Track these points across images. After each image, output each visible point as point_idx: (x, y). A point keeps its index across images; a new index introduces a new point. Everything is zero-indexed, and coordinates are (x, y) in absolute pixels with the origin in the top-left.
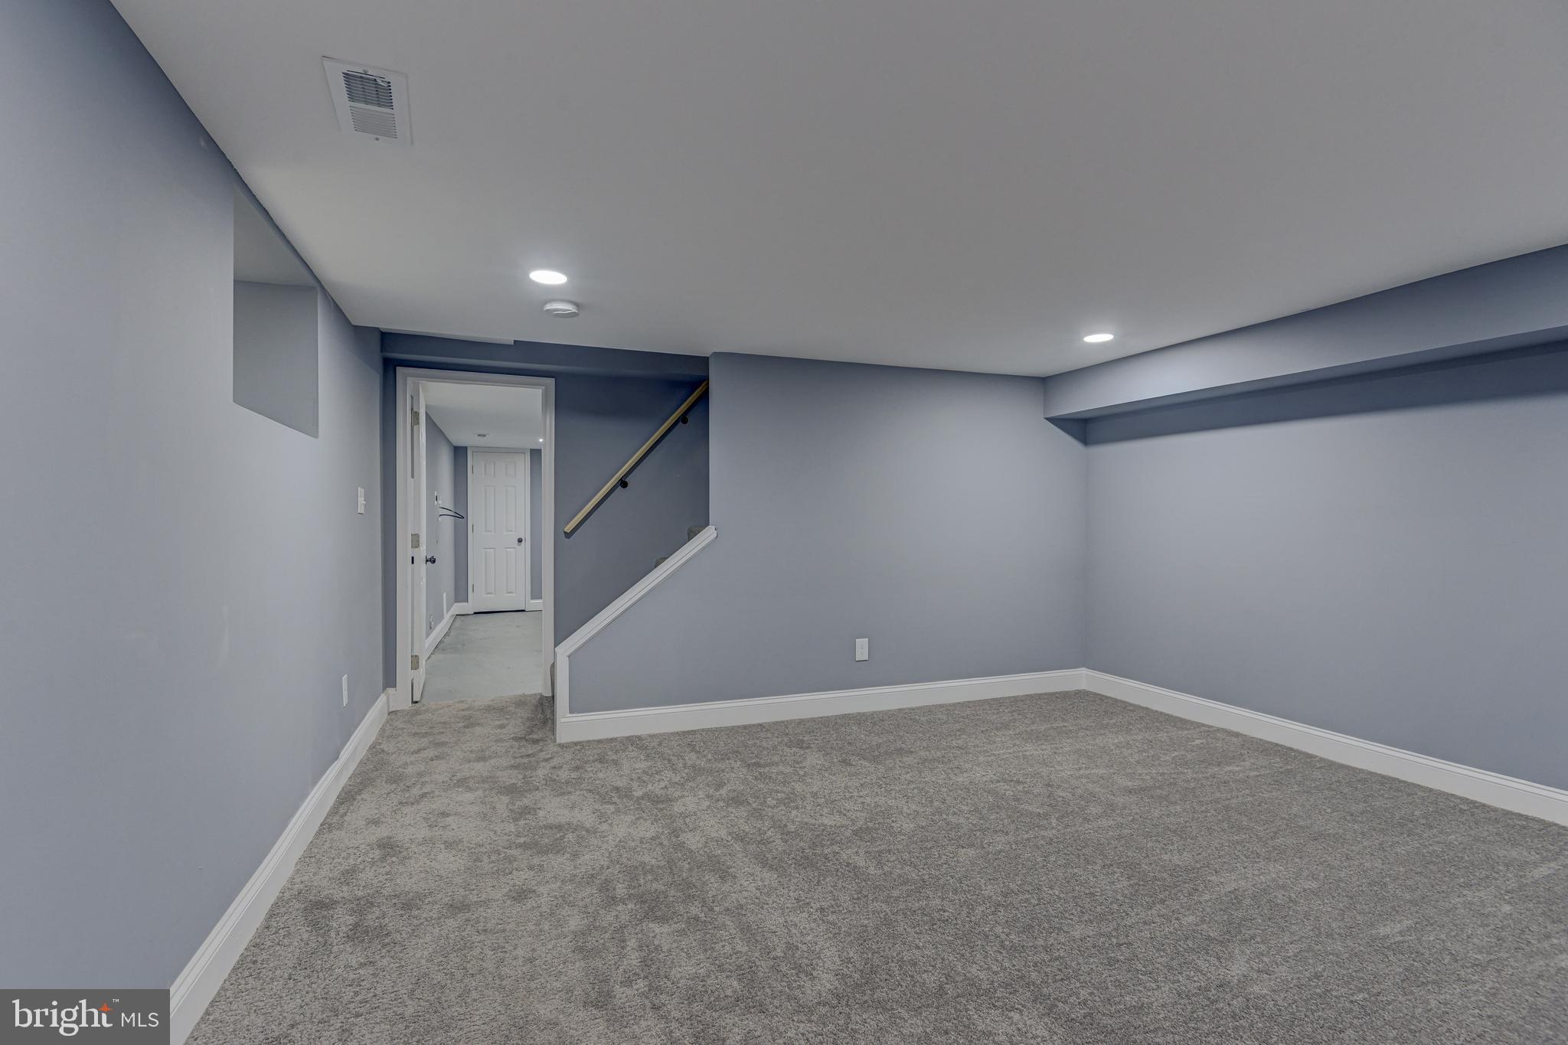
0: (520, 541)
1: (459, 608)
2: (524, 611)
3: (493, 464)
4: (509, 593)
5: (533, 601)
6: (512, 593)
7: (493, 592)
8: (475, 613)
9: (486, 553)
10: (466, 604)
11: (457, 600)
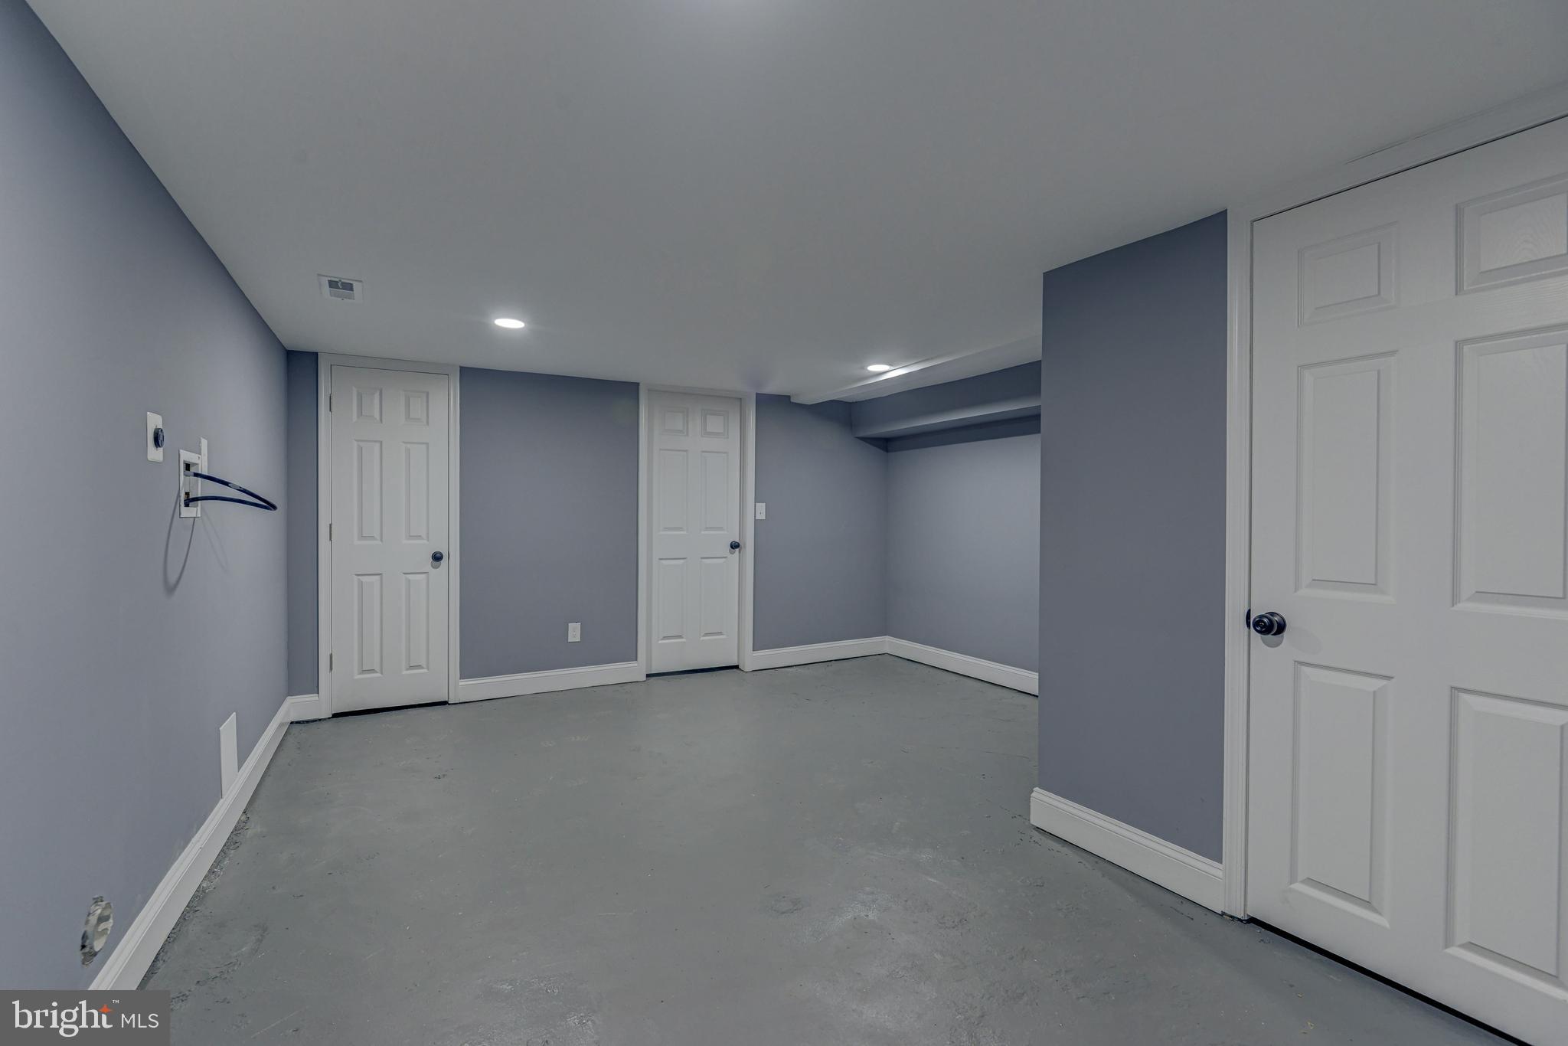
0: (437, 558)
1: (297, 706)
2: (444, 703)
3: (377, 395)
4: (411, 668)
5: (463, 683)
6: (419, 667)
7: (377, 669)
8: (336, 716)
9: (361, 584)
10: (313, 697)
11: (292, 690)
